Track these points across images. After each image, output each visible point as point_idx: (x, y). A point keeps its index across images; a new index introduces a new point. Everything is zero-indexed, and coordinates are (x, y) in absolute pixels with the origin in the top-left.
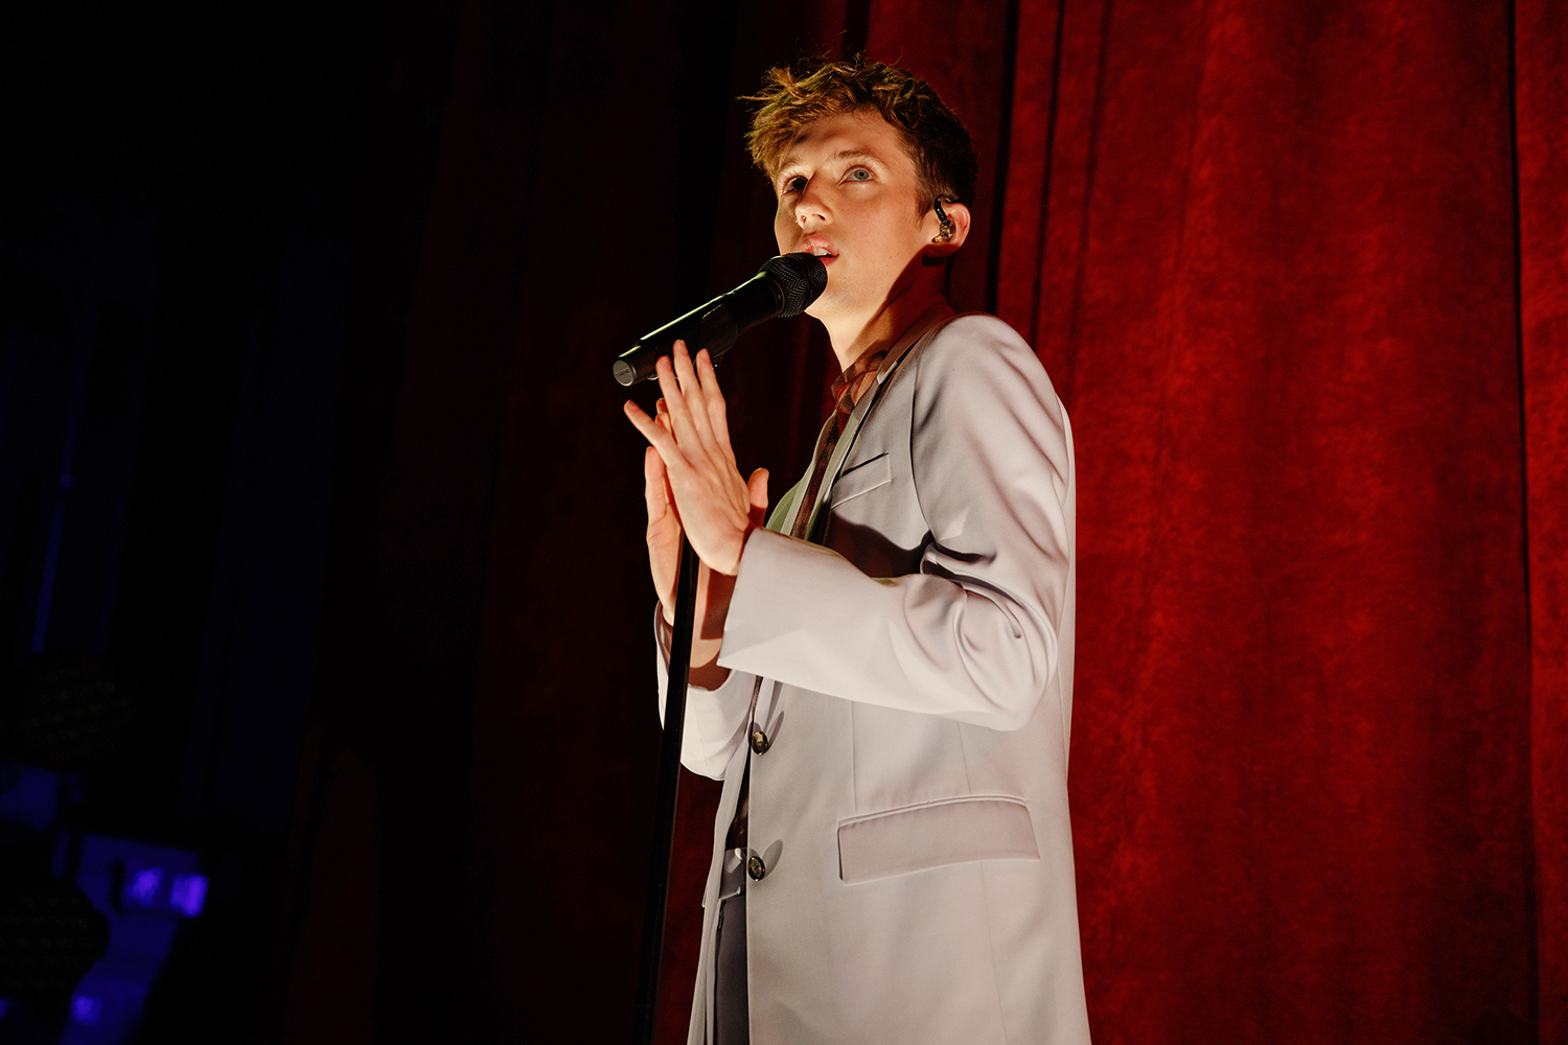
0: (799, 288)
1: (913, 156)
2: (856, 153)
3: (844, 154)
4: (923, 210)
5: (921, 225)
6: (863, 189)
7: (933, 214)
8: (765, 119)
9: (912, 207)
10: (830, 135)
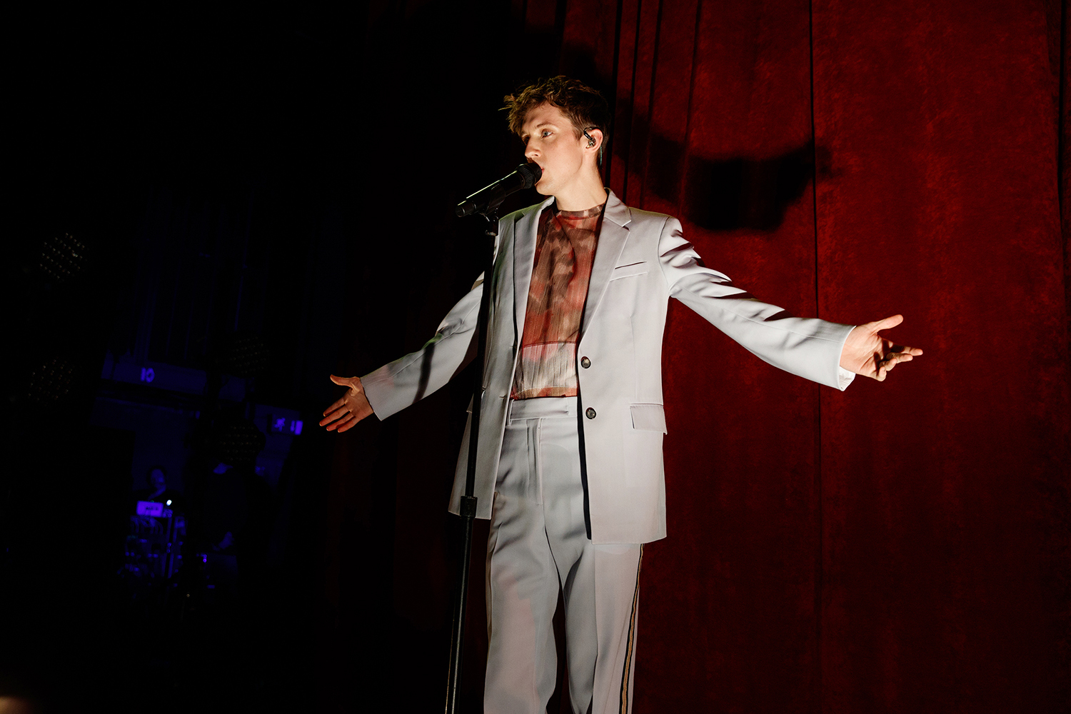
0: (530, 177)
1: (569, 116)
2: (542, 124)
3: (538, 126)
4: (578, 137)
5: (580, 144)
6: (550, 138)
7: (584, 137)
8: (511, 117)
9: (572, 139)
10: (532, 119)
